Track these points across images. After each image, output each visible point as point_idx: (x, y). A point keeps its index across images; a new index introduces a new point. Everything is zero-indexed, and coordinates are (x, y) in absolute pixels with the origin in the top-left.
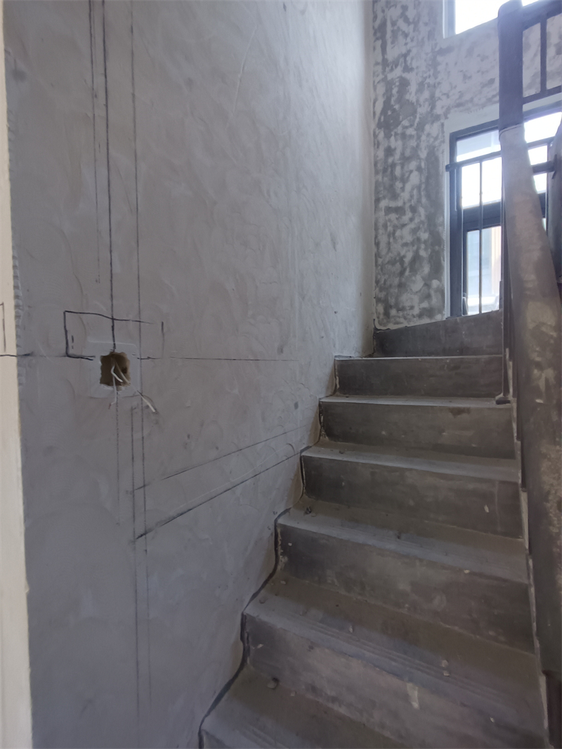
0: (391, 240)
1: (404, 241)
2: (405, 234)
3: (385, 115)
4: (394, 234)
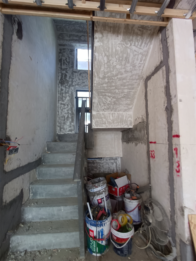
0: (62, 111)
1: (65, 112)
2: (65, 111)
3: (61, 81)
4: (63, 110)
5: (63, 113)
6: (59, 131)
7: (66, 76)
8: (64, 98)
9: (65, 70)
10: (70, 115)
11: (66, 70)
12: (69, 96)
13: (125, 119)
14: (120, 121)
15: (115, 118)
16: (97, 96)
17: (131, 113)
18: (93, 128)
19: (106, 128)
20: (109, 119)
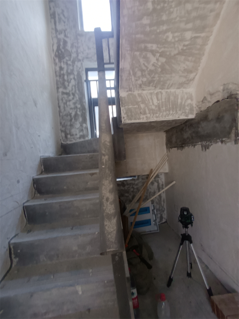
0: (65, 106)
1: (71, 107)
2: (71, 104)
3: (58, 52)
4: (66, 103)
5: (68, 109)
6: (64, 138)
7: (65, 42)
8: (66, 83)
9: (63, 32)
10: (80, 111)
11: (65, 33)
12: (74, 78)
13: (181, 103)
14: (171, 106)
15: (162, 102)
16: (129, 52)
17: (191, 90)
18: (123, 122)
19: (146, 121)
20: (151, 104)
